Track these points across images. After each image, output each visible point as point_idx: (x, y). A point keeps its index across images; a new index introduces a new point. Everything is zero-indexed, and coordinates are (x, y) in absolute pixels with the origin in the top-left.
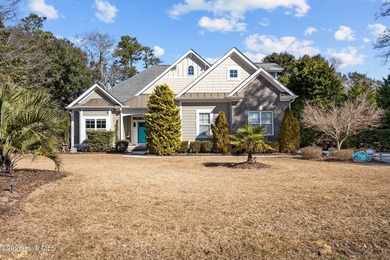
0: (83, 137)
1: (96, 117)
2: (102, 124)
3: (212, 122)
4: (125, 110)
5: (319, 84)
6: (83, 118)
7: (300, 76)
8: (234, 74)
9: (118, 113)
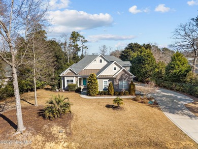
0: (66, 86)
1: (70, 79)
2: (72, 81)
3: (108, 85)
4: (79, 76)
5: (147, 60)
6: (66, 79)
7: (140, 56)
8: (115, 69)
9: (77, 77)
